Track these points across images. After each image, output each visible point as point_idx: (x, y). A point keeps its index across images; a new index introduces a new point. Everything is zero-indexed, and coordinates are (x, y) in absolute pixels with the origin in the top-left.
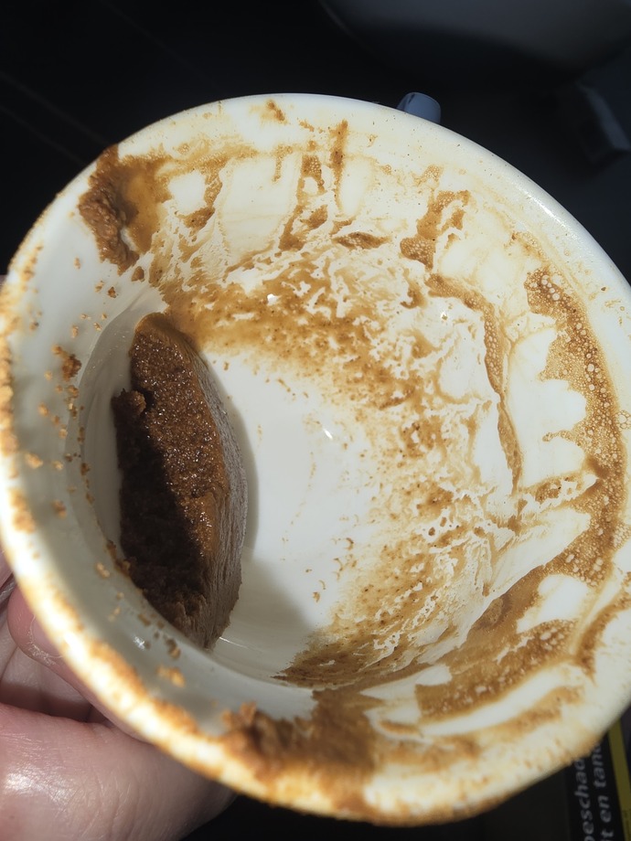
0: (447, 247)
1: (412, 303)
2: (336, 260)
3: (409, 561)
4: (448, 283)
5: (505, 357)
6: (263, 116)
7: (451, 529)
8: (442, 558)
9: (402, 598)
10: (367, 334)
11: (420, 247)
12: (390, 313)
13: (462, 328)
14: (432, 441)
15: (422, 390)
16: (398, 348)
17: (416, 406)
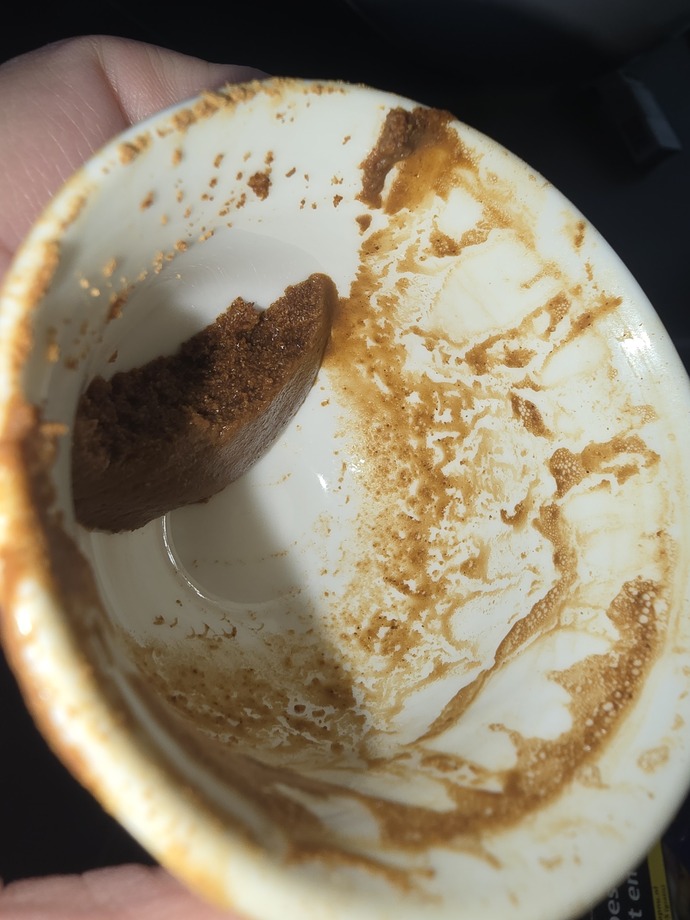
0: (592, 489)
1: (510, 518)
2: (494, 416)
3: (253, 701)
4: (560, 525)
5: (539, 633)
6: (567, 227)
7: (317, 723)
8: (281, 731)
9: (211, 711)
10: (447, 510)
11: (570, 468)
12: (484, 512)
13: (530, 576)
14: (393, 650)
15: (434, 602)
16: (456, 548)
17: (414, 609)
